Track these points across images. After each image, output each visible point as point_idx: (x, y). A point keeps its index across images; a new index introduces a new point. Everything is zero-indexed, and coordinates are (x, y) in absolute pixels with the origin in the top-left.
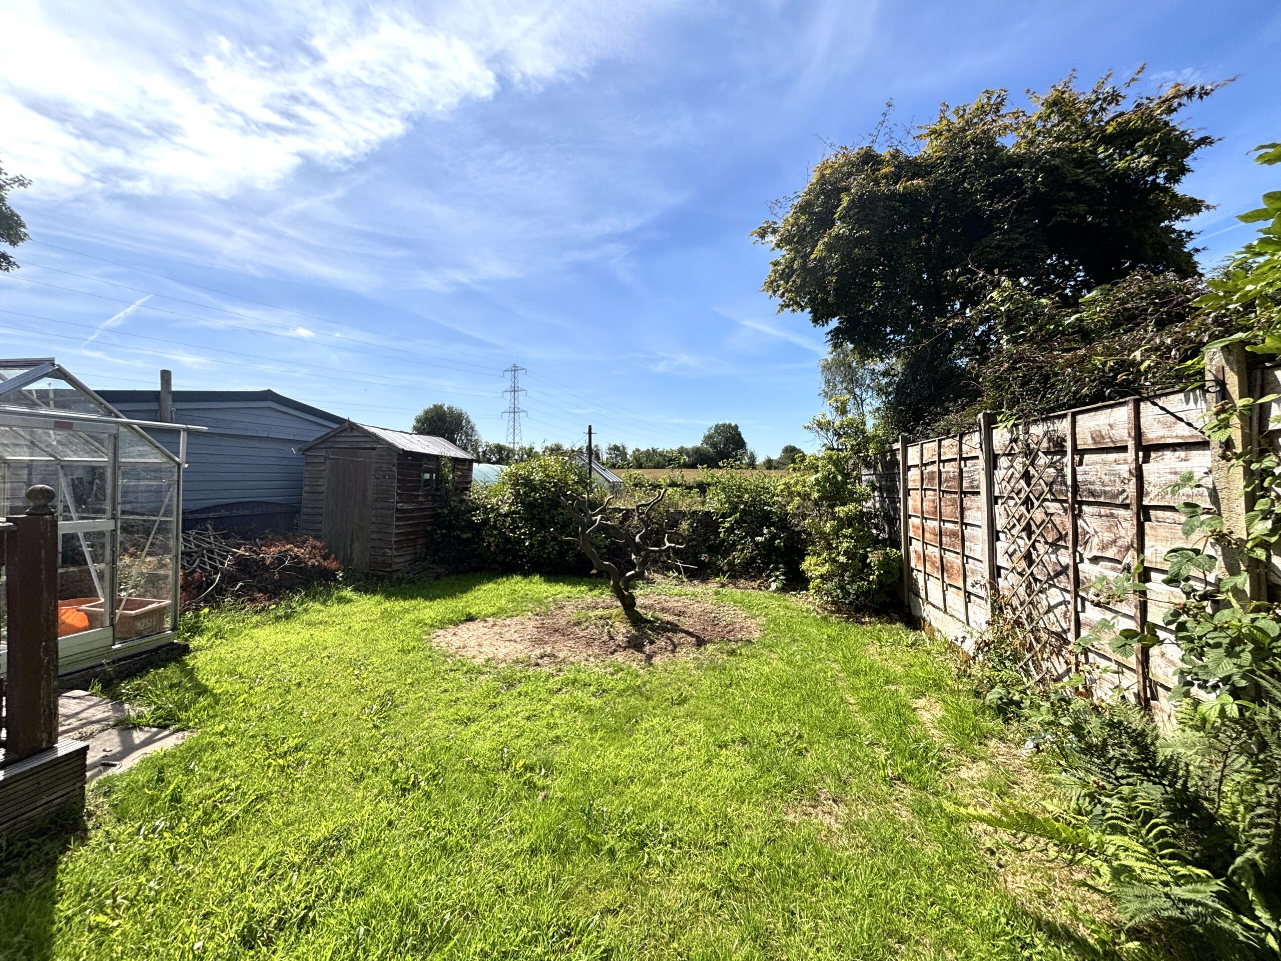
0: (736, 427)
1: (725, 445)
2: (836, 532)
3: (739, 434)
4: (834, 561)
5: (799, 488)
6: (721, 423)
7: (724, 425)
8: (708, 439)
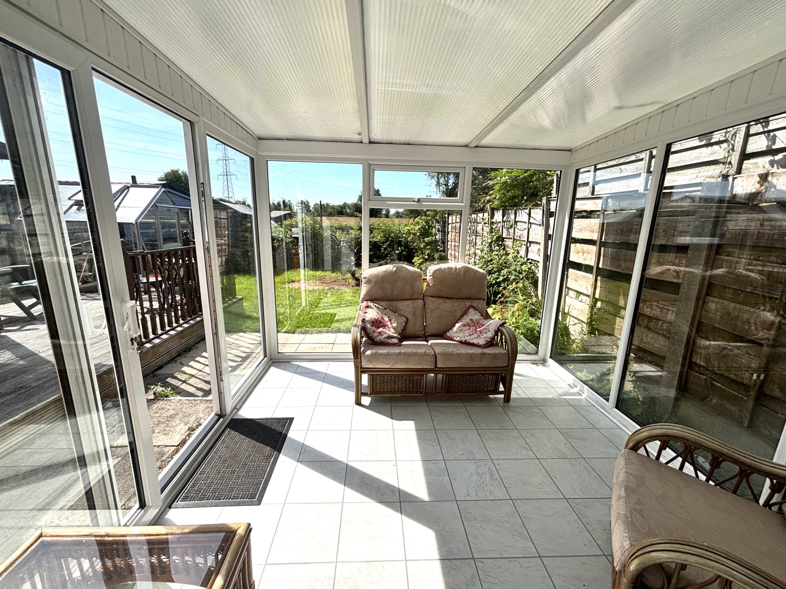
2: (425, 247)
4: (424, 258)
5: (413, 231)
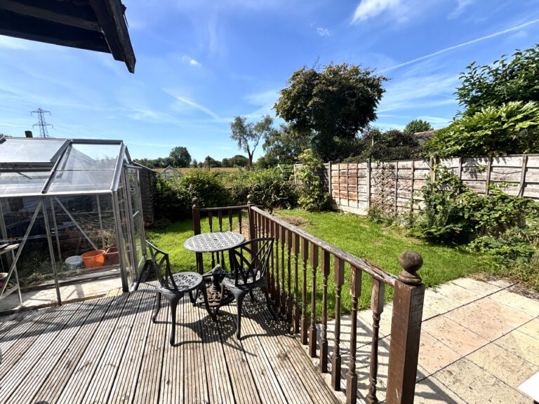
0: (185, 148)
1: (181, 157)
3: (187, 152)
4: (314, 198)
6: (178, 146)
7: (180, 148)
8: (172, 154)
